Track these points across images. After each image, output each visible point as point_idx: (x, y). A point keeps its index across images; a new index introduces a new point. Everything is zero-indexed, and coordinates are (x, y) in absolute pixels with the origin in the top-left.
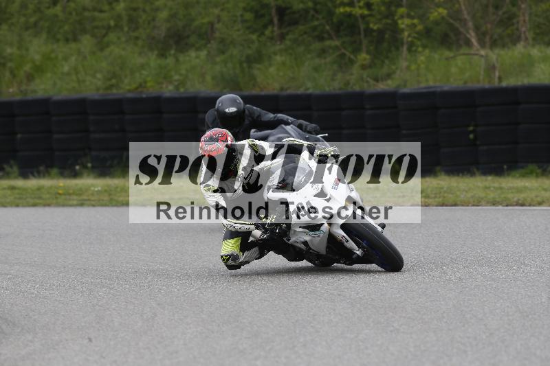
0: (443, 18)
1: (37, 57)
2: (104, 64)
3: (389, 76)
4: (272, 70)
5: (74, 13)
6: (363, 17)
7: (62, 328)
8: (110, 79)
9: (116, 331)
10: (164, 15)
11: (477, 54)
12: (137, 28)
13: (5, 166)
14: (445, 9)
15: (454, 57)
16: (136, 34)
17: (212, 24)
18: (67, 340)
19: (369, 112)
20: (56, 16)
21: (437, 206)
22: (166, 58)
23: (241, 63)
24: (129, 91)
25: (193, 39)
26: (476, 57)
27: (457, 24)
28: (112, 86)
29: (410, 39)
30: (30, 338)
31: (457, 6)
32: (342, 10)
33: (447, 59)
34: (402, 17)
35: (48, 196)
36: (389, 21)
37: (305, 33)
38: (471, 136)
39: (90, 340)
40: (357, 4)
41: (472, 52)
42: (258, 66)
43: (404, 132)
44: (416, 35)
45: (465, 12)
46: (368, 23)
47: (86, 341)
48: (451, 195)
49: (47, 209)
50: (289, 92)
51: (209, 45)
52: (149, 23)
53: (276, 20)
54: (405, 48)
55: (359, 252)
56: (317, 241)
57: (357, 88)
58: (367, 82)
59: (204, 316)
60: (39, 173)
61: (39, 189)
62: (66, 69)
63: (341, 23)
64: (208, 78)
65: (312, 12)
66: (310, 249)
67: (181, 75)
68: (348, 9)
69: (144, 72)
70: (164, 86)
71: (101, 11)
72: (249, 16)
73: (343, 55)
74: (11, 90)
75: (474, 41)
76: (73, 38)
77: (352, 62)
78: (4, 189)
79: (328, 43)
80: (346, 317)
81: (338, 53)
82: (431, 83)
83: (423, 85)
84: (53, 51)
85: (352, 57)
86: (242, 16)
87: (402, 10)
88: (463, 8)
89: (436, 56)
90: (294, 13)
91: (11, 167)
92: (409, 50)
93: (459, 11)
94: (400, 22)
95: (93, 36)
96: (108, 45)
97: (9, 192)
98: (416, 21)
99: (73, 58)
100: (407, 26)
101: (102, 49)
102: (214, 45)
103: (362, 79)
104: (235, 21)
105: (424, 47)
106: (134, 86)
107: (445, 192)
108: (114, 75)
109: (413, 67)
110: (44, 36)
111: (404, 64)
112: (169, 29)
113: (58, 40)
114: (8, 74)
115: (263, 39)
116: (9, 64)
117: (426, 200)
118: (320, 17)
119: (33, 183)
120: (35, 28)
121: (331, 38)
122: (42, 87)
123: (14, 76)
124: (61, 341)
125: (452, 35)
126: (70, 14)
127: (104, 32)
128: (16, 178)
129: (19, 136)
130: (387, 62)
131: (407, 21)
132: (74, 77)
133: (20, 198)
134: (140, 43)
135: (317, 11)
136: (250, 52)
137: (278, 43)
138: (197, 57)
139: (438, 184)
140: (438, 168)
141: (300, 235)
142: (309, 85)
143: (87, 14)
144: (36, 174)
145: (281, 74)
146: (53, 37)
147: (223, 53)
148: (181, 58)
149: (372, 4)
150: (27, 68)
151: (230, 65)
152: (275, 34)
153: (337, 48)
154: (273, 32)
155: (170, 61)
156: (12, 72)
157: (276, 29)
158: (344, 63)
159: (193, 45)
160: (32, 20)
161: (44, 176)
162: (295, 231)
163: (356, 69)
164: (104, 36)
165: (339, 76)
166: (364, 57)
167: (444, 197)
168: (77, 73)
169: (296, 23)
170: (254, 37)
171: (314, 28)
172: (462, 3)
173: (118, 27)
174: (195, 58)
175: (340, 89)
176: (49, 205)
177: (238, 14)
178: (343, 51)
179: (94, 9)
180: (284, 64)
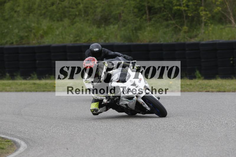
0: (219, 11)
1: (45, 28)
2: (74, 31)
3: (196, 36)
4: (146, 33)
5: (61, 9)
6: (185, 11)
7: (56, 144)
8: (76, 37)
9: (79, 145)
10: (99, 10)
11: (234, 27)
12: (88, 15)
13: (31, 74)
14: (220, 7)
15: (224, 28)
16: (87, 18)
17: (120, 14)
18: (57, 149)
19: (187, 52)
20: (53, 10)
21: (217, 92)
22: (100, 28)
23: (132, 30)
24: (85, 42)
25: (112, 20)
26: (234, 28)
27: (225, 14)
28: (77, 40)
29: (205, 20)
30: (42, 148)
31: (226, 6)
32: (176, 8)
33: (221, 29)
34: (202, 11)
35: (49, 87)
36: (196, 13)
37: (160, 18)
38: (232, 62)
39: (67, 149)
40: (182, 5)
41: (232, 26)
42: (140, 32)
43: (203, 60)
44: (208, 19)
45: (229, 9)
46: (187, 13)
47: (65, 150)
48: (222, 88)
49: (49, 93)
50: (153, 43)
51: (119, 23)
52: (93, 13)
53: (147, 12)
54: (203, 24)
55: (149, 109)
56: (131, 104)
57: (182, 41)
58: (187, 39)
59: (116, 139)
60: (46, 77)
61: (46, 84)
62: (58, 33)
63: (175, 13)
64: (118, 37)
65: (163, 9)
66: (128, 107)
67: (107, 35)
68: (178, 7)
69: (91, 34)
70: (99, 40)
71: (73, 8)
72: (136, 10)
73: (176, 27)
74: (34, 42)
75: (233, 21)
76: (60, 19)
77: (180, 30)
78: (31, 84)
79: (170, 22)
80: (177, 140)
81: (174, 26)
82: (214, 39)
83: (211, 40)
84: (52, 25)
85: (180, 28)
86: (133, 10)
87: (202, 8)
88: (228, 7)
89: (217, 28)
90: (155, 9)
91: (34, 75)
92: (205, 25)
93: (226, 8)
94: (201, 13)
95: (69, 19)
96: (75, 23)
97: (33, 86)
98: (208, 13)
99: (61, 28)
100: (204, 14)
101: (73, 25)
102: (121, 23)
103: (184, 37)
104: (130, 13)
105: (211, 24)
106: (86, 40)
107: (220, 86)
108: (78, 36)
109: (207, 32)
110: (48, 19)
111: (203, 31)
112: (101, 16)
113: (54, 21)
114: (32, 35)
115: (142, 20)
116: (33, 31)
117: (212, 90)
118: (166, 11)
119: (43, 82)
120: (44, 15)
121: (171, 20)
122: (47, 40)
123: (35, 36)
124: (55, 150)
125: (223, 19)
126: (59, 9)
127: (74, 17)
128: (36, 79)
129: (37, 61)
130: (195, 30)
131: (204, 13)
132: (61, 37)
133: (38, 88)
134: (89, 22)
135: (165, 8)
136: (136, 26)
137: (148, 22)
138: (114, 28)
139: (217, 83)
140: (217, 76)
141: (124, 101)
142: (162, 40)
143: (66, 9)
144: (44, 78)
145: (150, 35)
146: (52, 19)
147: (125, 26)
148: (107, 28)
149: (189, 5)
150: (41, 32)
151: (128, 31)
152: (147, 18)
153: (174, 24)
154: (146, 17)
155: (102, 30)
156: (34, 34)
157: (147, 16)
158: (176, 30)
159: (112, 23)
160: (43, 12)
161: (48, 79)
162: (122, 100)
163: (182, 33)
164: (74, 19)
165: (175, 36)
166: (185, 28)
167: (220, 88)
168: (62, 35)
169: (156, 13)
170: (138, 19)
171: (164, 16)
172: (228, 5)
173: (80, 15)
174: (113, 28)
175: (175, 42)
176: (50, 91)
177: (131, 9)
178: (176, 25)
179: (70, 7)
180: (151, 31)
